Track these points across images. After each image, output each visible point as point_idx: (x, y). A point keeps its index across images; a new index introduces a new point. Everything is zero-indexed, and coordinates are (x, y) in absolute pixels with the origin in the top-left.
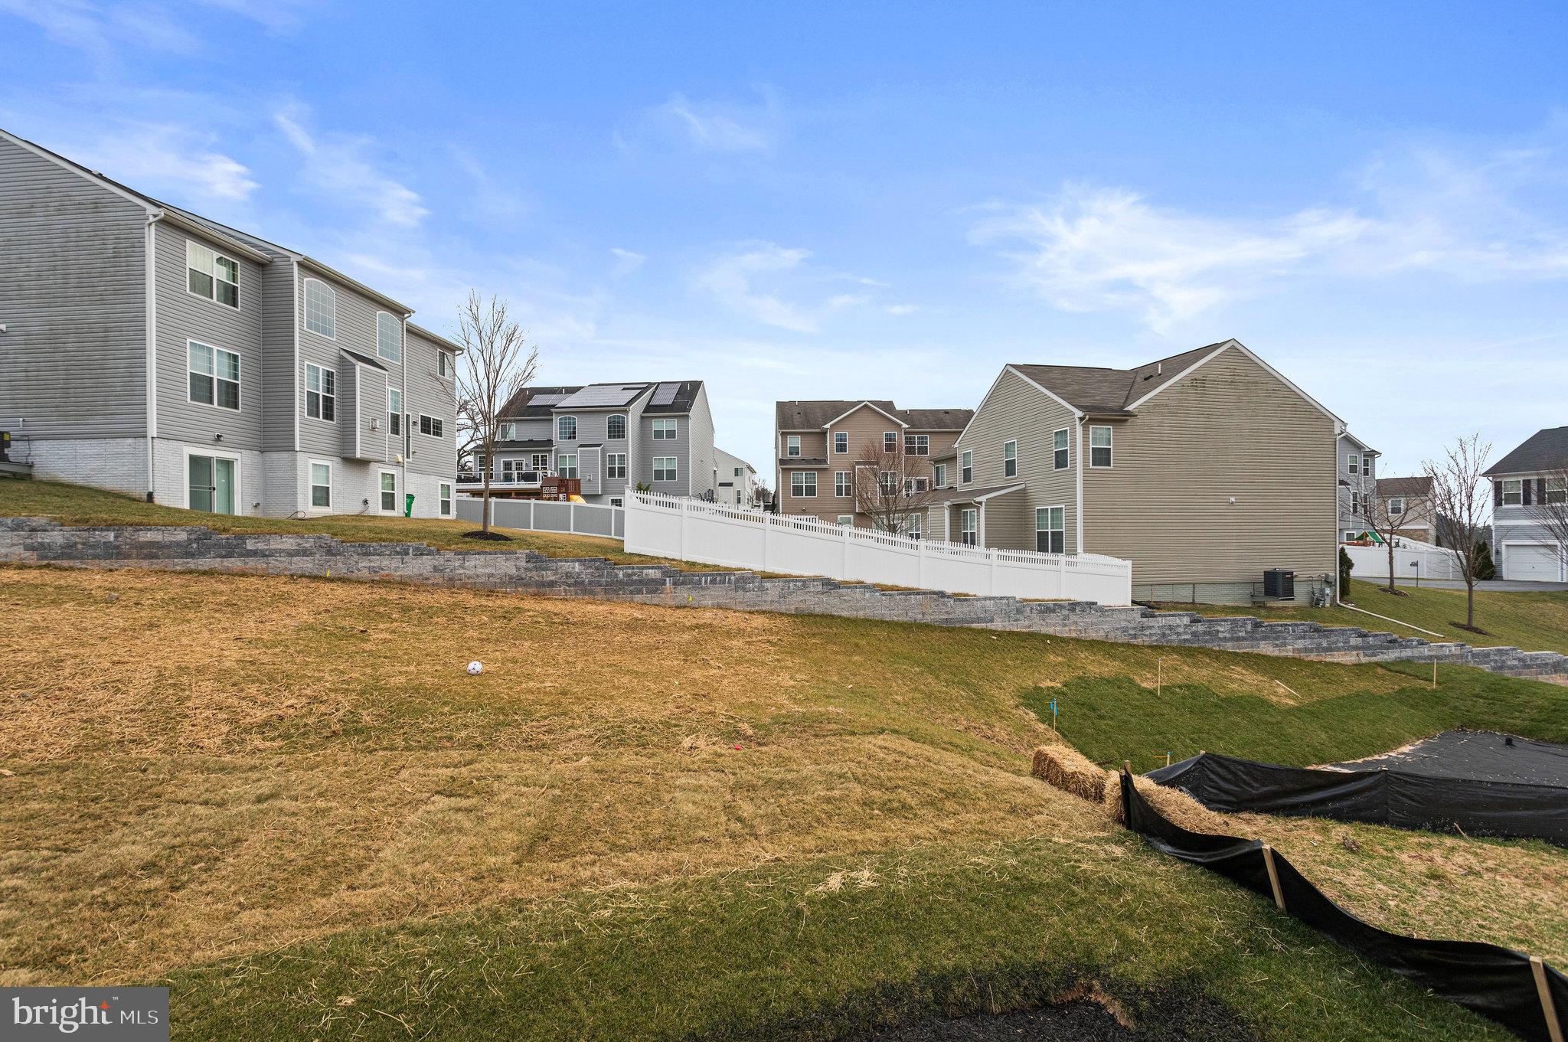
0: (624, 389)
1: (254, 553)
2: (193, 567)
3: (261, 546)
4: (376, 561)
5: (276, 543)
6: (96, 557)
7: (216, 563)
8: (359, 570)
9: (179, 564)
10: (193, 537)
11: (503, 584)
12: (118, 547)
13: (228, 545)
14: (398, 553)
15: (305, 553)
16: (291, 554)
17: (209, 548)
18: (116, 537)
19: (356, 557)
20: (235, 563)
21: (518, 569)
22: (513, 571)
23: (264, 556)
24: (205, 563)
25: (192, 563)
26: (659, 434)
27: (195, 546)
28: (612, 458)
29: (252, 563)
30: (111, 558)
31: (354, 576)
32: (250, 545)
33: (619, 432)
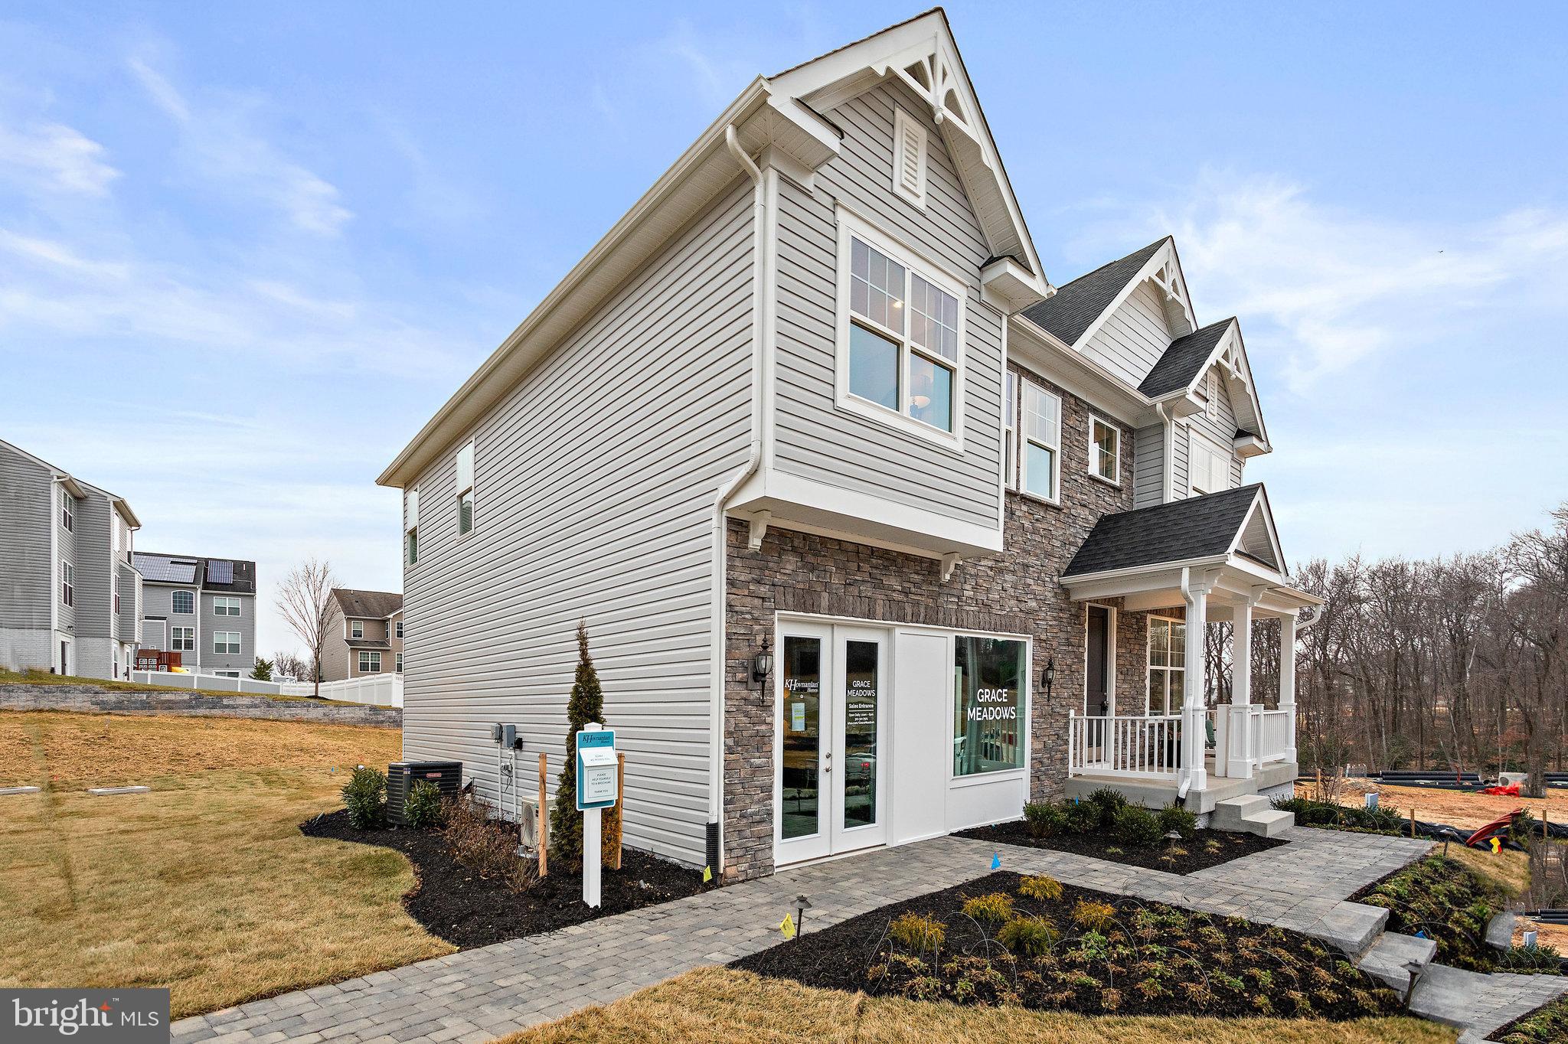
0: (172, 562)
1: (227, 706)
2: (194, 714)
3: (231, 702)
4: (294, 711)
5: (240, 701)
6: (136, 708)
7: (207, 712)
8: (285, 715)
9: (186, 712)
10: (193, 697)
11: (359, 722)
12: (149, 703)
13: (213, 702)
14: (305, 706)
15: (255, 706)
16: (248, 707)
17: (202, 704)
18: (148, 697)
19: (283, 708)
20: (217, 712)
21: (366, 715)
22: (363, 716)
23: (234, 708)
24: (201, 712)
25: (193, 712)
26: (220, 610)
27: (194, 702)
28: (178, 631)
29: (227, 711)
30: (145, 709)
31: (283, 718)
32: (225, 702)
33: (186, 607)
